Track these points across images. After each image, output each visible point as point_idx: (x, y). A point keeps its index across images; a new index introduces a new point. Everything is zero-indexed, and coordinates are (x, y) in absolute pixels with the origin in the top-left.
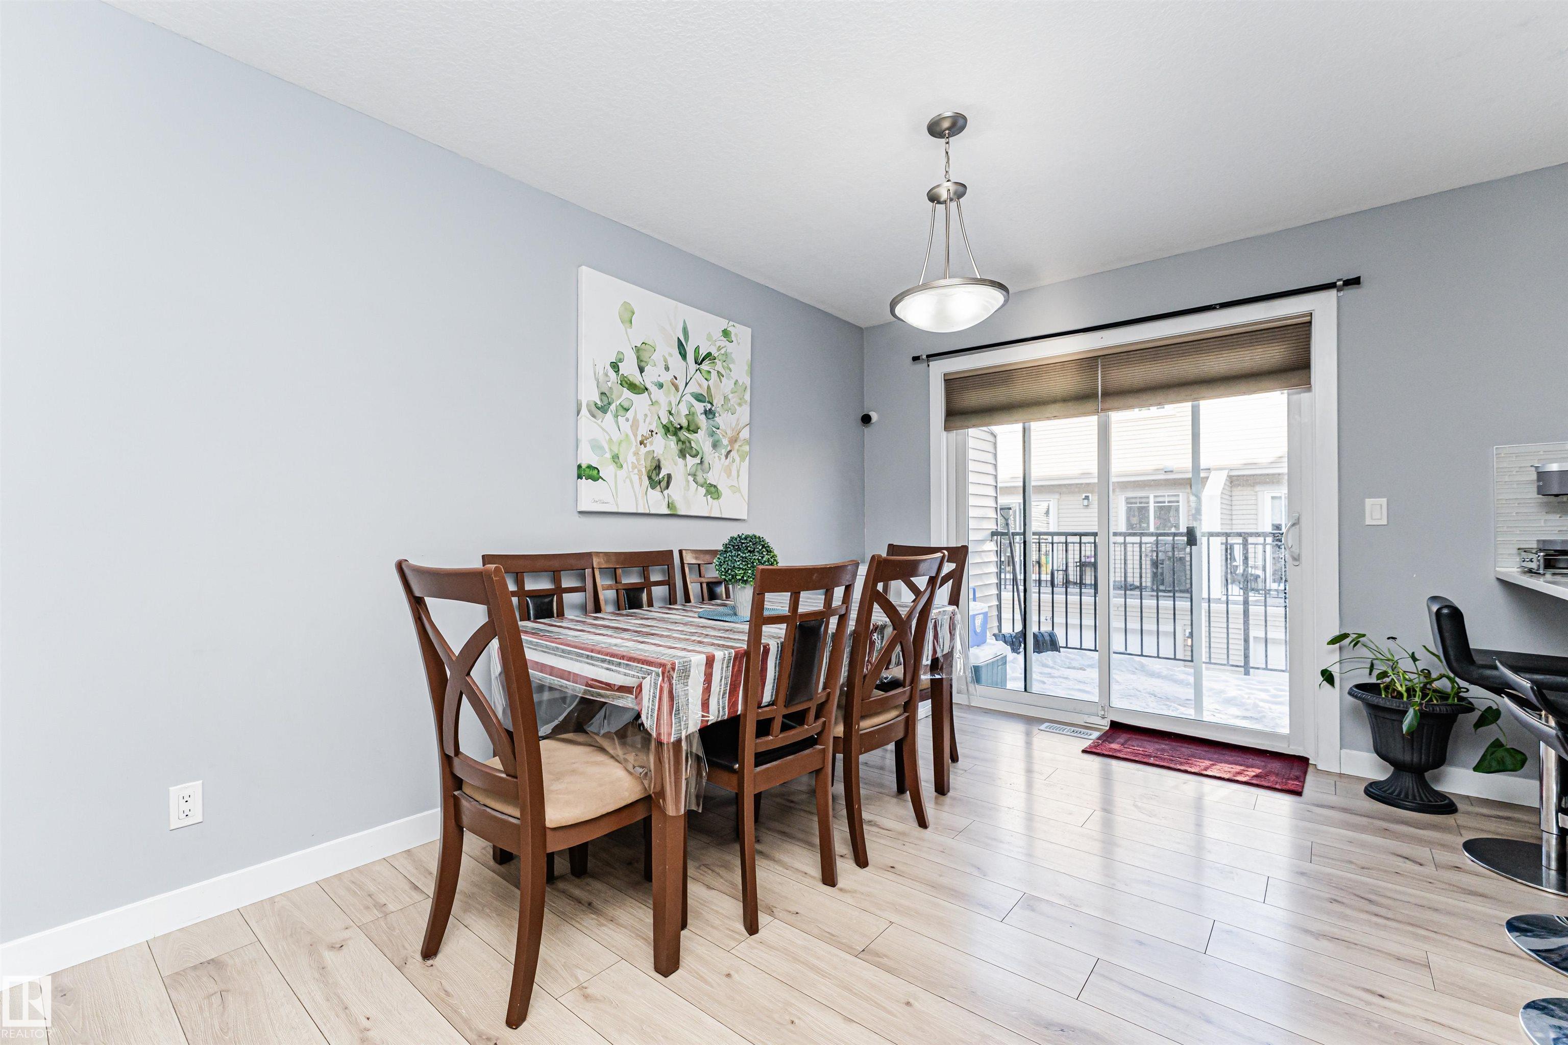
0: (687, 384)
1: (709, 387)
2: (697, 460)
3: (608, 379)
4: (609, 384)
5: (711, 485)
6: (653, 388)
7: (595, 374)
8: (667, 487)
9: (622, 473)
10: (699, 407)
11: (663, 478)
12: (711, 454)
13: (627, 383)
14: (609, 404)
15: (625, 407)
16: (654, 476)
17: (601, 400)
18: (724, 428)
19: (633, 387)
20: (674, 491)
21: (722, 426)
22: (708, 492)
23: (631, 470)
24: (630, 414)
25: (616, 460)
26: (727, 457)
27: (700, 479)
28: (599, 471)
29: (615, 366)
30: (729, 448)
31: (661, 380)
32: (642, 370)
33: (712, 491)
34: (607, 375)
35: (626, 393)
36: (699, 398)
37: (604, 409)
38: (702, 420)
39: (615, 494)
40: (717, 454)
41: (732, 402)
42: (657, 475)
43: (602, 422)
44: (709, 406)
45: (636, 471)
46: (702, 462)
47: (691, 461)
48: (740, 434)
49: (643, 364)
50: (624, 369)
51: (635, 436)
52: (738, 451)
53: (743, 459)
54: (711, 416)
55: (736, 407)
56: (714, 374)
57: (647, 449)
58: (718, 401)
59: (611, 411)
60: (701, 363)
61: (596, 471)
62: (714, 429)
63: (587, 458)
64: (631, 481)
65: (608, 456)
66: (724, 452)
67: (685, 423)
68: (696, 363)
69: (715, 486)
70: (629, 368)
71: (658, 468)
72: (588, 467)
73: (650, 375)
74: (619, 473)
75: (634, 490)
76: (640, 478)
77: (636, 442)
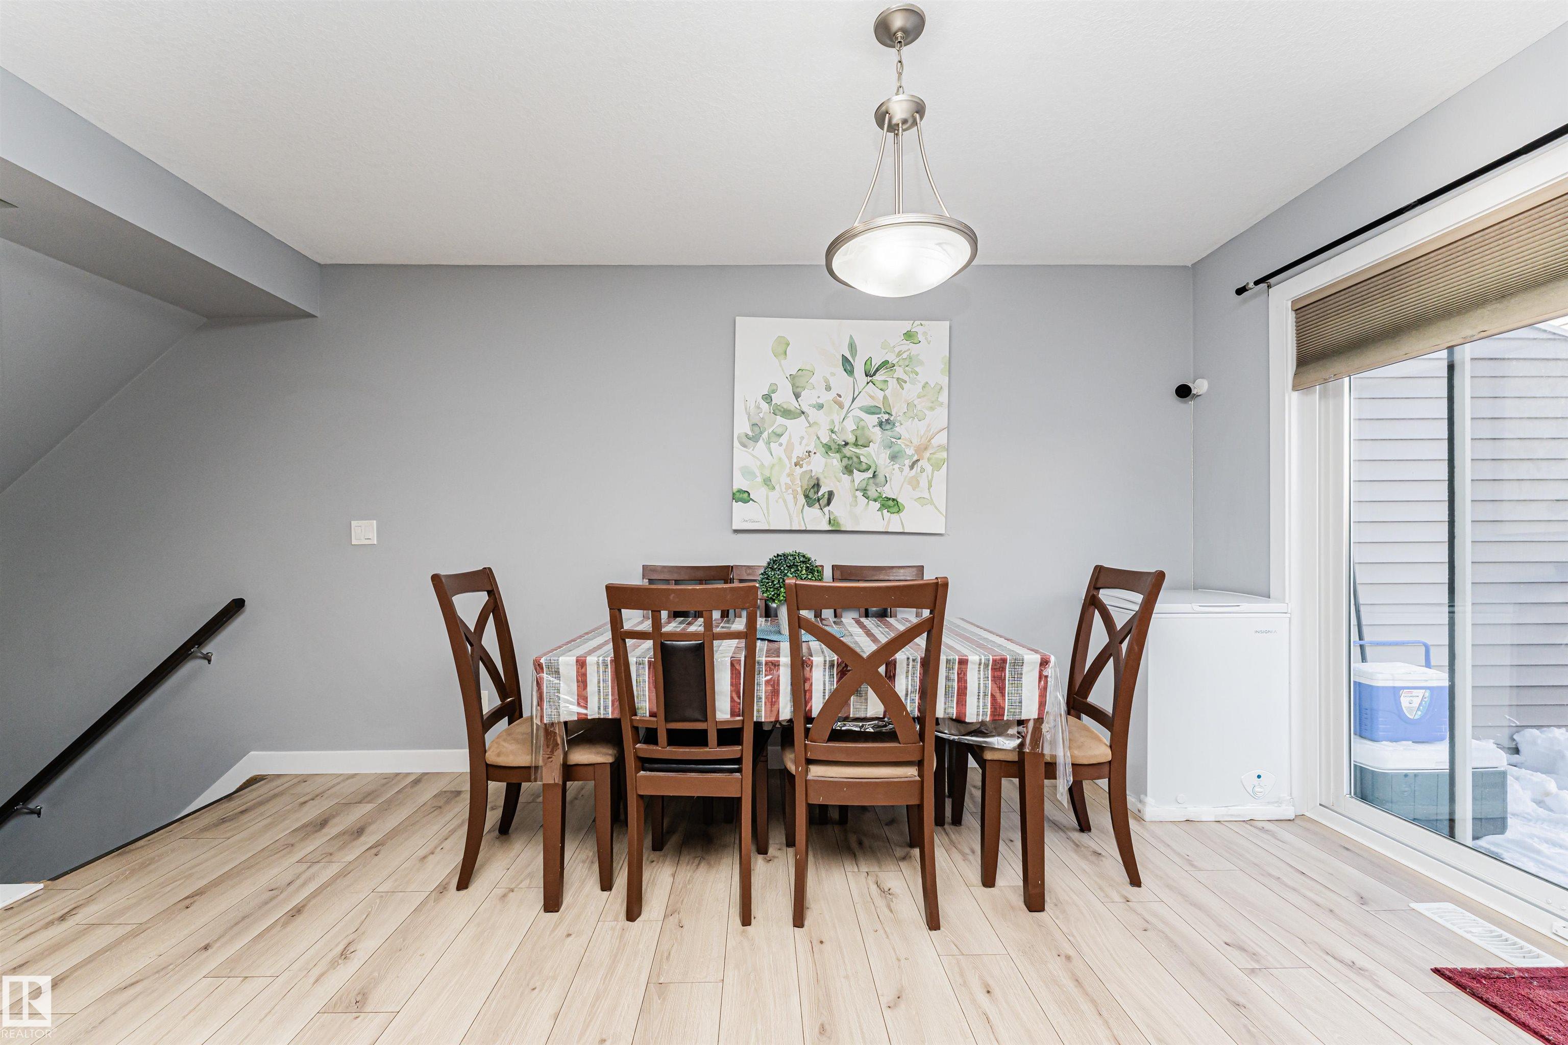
0: (854, 400)
1: (885, 397)
2: (869, 474)
3: (759, 411)
4: (761, 415)
5: (888, 499)
6: (811, 412)
7: (746, 409)
8: (829, 503)
9: (773, 495)
10: (873, 419)
11: (823, 495)
12: (887, 467)
13: (780, 411)
14: (761, 433)
15: (778, 433)
16: (811, 494)
17: (752, 431)
18: (907, 436)
19: (787, 413)
20: (835, 507)
21: (905, 435)
22: (883, 506)
23: (784, 490)
24: (784, 440)
25: (768, 483)
26: (912, 467)
27: (872, 493)
28: (749, 494)
29: (768, 398)
30: (915, 458)
31: (820, 401)
32: (797, 396)
33: (891, 505)
34: (758, 407)
35: (780, 420)
36: (872, 410)
37: (755, 439)
38: (876, 433)
39: (765, 512)
40: (896, 466)
41: (919, 407)
42: (815, 493)
43: (753, 450)
44: (886, 417)
45: (790, 491)
46: (874, 476)
47: (859, 477)
48: (933, 441)
49: (799, 390)
50: (777, 399)
51: (789, 458)
52: (929, 459)
53: (937, 467)
54: (888, 427)
55: (927, 412)
56: (892, 383)
57: (804, 469)
58: (898, 410)
59: (763, 439)
60: (874, 374)
61: (746, 494)
62: (893, 440)
63: (740, 483)
64: (785, 501)
65: (759, 479)
66: (908, 463)
67: (851, 439)
68: (867, 376)
69: (893, 500)
70: (783, 397)
71: (817, 486)
72: (740, 491)
73: (808, 399)
74: (771, 494)
75: (788, 509)
76: (795, 498)
77: (790, 463)
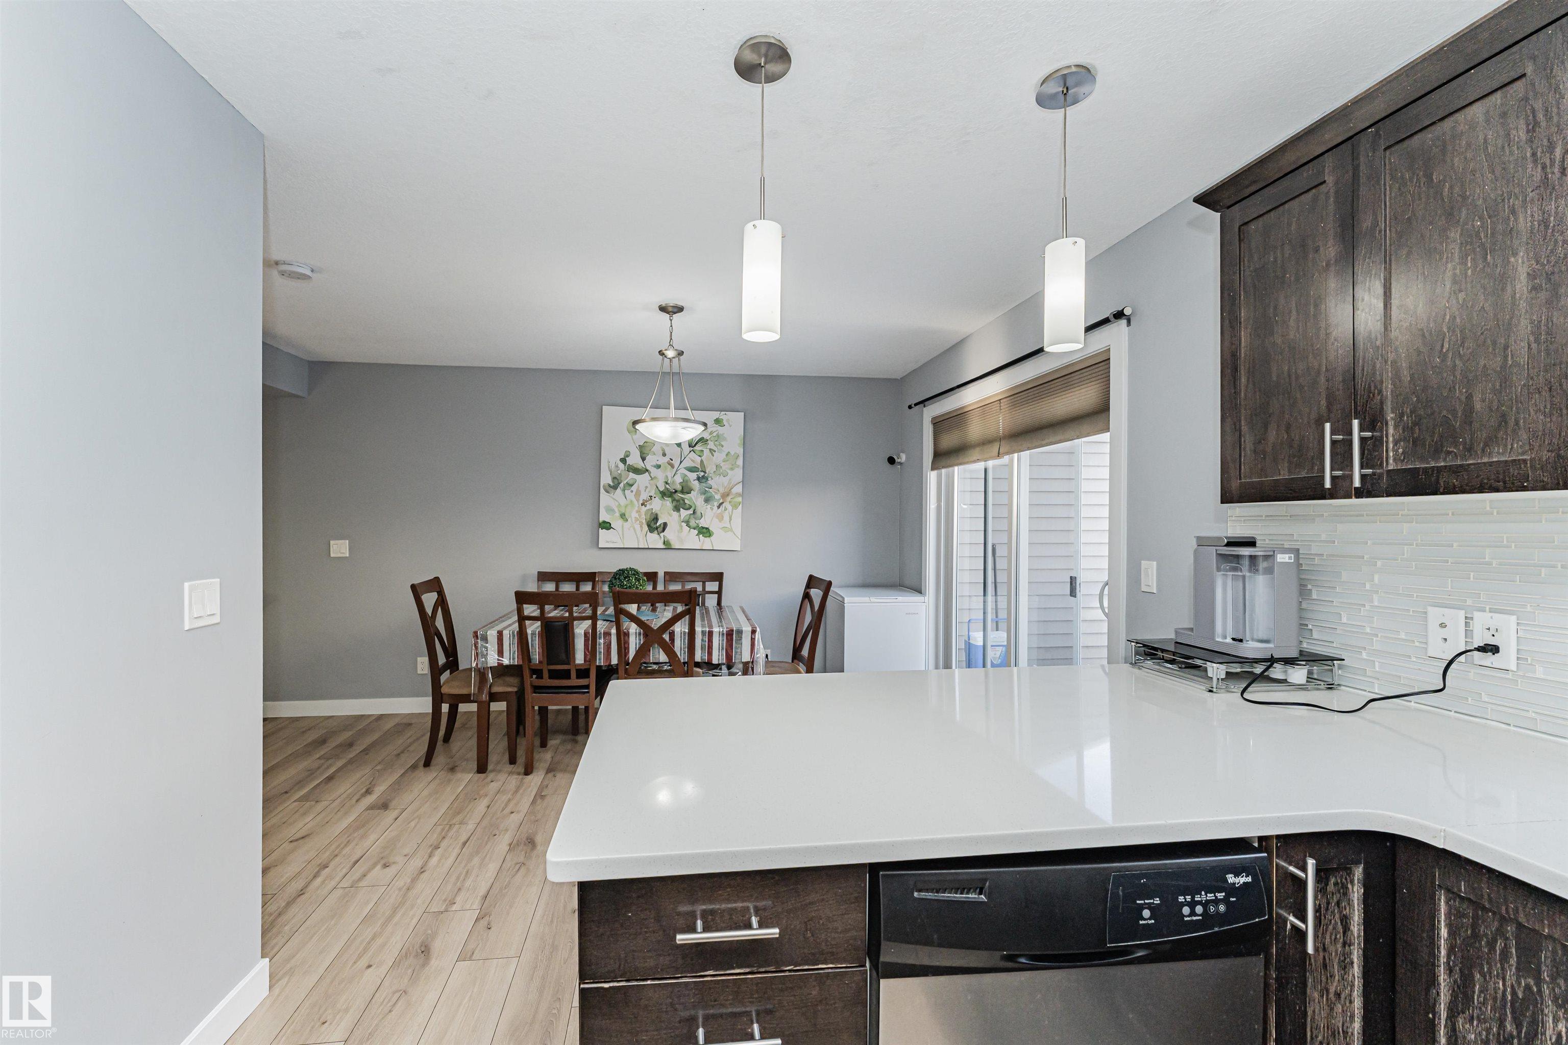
0: (681, 462)
1: (702, 461)
2: (691, 511)
3: (618, 469)
4: (619, 472)
5: (703, 528)
6: (652, 470)
7: (609, 467)
8: (663, 531)
9: (627, 525)
10: (693, 476)
11: (660, 525)
12: (703, 507)
13: (632, 469)
14: (619, 483)
15: (630, 484)
16: (652, 525)
17: (613, 482)
18: (716, 487)
19: (637, 471)
20: (668, 533)
21: (714, 486)
22: (700, 533)
23: (634, 521)
24: (634, 488)
25: (624, 516)
26: (719, 507)
27: (692, 523)
28: (610, 524)
29: (623, 461)
30: (721, 501)
31: (659, 463)
32: (643, 459)
33: (705, 532)
34: (617, 466)
35: (631, 475)
36: (692, 470)
37: (615, 487)
38: (696, 485)
39: (621, 536)
40: (709, 506)
41: (724, 468)
42: (654, 524)
43: (613, 495)
44: (702, 474)
45: (638, 522)
46: (694, 512)
47: (684, 513)
48: (732, 490)
49: (644, 455)
50: (629, 461)
51: (638, 501)
52: (730, 502)
53: (735, 507)
54: (704, 481)
55: (729, 471)
56: (706, 452)
57: (647, 508)
58: (710, 469)
59: (620, 488)
60: (695, 446)
61: (608, 524)
62: (707, 489)
63: (604, 517)
64: (634, 529)
65: (618, 514)
66: (716, 504)
67: (679, 488)
68: (690, 447)
69: (707, 528)
70: (635, 460)
71: (656, 519)
72: (604, 522)
73: (651, 461)
74: (625, 524)
75: (637, 535)
76: (641, 527)
77: (639, 504)
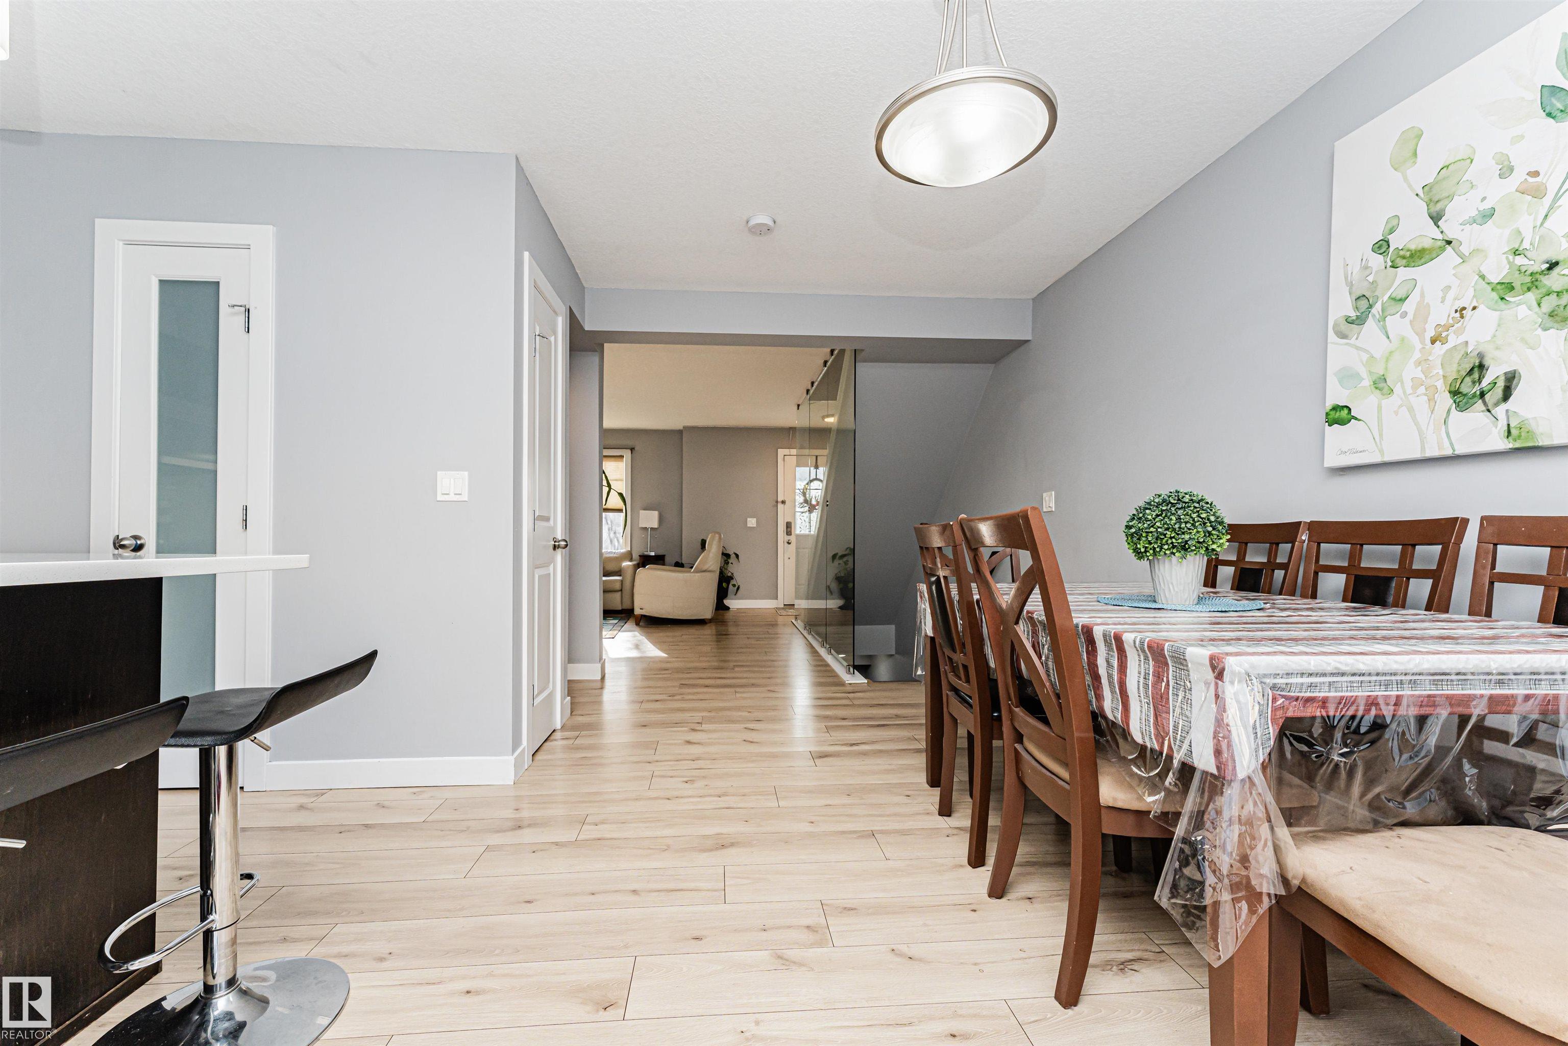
3: (1368, 272)
4: (1371, 277)
6: (1466, 233)
7: (1346, 278)
8: (1506, 396)
9: (1391, 403)
11: (1494, 383)
13: (1404, 257)
14: (1371, 306)
15: (1399, 297)
16: (1467, 387)
17: (1357, 308)
19: (1416, 257)
20: (1520, 402)
23: (1410, 390)
24: (1409, 306)
25: (1382, 385)
28: (1350, 410)
29: (1382, 245)
32: (1436, 218)
34: (1366, 267)
35: (1403, 273)
37: (1360, 321)
39: (1376, 435)
42: (1474, 382)
43: (1357, 339)
45: (1422, 390)
49: (1440, 207)
50: (1398, 240)
51: (1420, 334)
57: (1451, 344)
59: (1374, 316)
61: (1346, 411)
63: (1336, 395)
64: (1411, 410)
65: (1367, 382)
70: (1412, 231)
71: (1480, 368)
72: (1336, 408)
73: (1461, 212)
74: (1385, 402)
75: (1416, 423)
76: (1431, 400)
77: (1422, 342)
